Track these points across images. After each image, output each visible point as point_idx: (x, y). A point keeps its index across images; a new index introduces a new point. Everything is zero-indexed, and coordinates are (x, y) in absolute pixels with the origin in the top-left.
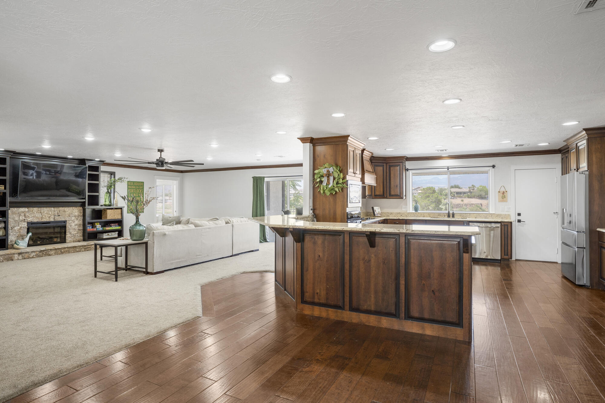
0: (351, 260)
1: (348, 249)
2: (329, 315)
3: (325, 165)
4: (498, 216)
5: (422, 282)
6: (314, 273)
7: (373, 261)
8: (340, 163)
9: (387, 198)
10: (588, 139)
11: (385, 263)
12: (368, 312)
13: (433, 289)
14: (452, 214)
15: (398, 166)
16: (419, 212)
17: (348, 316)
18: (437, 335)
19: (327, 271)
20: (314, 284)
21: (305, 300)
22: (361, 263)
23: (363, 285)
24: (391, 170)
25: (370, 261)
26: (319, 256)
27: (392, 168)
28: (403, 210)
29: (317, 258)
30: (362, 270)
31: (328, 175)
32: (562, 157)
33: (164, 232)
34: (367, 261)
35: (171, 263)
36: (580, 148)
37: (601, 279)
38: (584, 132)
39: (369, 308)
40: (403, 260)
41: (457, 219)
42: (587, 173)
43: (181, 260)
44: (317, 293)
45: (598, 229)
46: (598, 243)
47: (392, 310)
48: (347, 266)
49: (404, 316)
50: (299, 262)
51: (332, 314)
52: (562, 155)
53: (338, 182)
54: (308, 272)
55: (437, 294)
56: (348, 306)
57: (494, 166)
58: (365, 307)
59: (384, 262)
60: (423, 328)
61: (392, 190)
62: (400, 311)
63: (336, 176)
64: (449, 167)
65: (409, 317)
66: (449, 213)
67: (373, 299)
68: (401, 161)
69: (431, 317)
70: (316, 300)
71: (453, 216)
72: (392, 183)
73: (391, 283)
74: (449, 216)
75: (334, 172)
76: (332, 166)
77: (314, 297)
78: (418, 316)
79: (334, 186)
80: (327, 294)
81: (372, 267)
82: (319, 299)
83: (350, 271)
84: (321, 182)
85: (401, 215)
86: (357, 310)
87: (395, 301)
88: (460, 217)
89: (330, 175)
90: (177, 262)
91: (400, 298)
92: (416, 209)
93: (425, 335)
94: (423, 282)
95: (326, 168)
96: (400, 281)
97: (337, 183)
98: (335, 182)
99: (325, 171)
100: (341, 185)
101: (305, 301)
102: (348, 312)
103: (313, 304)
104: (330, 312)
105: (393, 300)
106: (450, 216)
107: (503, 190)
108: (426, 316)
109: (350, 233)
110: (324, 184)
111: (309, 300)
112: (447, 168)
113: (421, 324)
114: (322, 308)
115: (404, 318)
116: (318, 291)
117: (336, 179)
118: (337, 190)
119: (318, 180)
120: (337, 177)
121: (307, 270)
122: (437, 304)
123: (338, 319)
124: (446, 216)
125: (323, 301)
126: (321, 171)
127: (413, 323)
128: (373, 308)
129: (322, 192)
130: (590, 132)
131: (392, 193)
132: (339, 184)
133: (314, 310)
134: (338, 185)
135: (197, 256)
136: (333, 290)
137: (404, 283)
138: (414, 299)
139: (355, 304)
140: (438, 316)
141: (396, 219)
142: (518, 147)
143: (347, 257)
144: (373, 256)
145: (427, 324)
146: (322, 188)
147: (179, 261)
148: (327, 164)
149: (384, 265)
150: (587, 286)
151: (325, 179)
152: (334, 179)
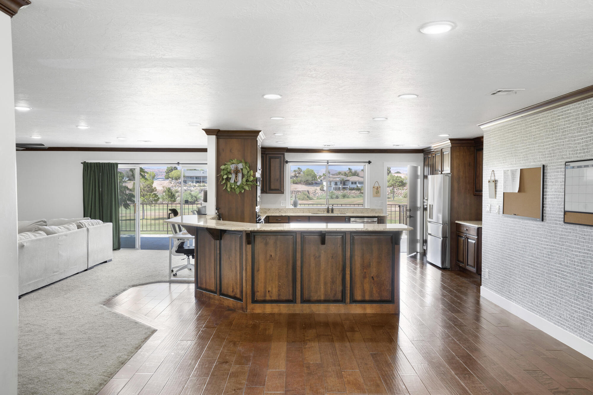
0: (302, 257)
1: (300, 247)
2: (281, 310)
3: (234, 160)
4: (373, 210)
5: (363, 271)
6: (266, 273)
7: (322, 256)
8: (249, 160)
9: (266, 193)
10: (451, 147)
11: (334, 257)
12: (319, 302)
13: (372, 275)
14: (331, 209)
15: (278, 158)
16: (298, 207)
17: (299, 308)
18: (375, 312)
19: (279, 270)
20: (265, 283)
21: (255, 299)
22: (312, 259)
23: (314, 278)
24: (271, 162)
25: (320, 256)
26: (271, 256)
27: (272, 160)
28: (282, 206)
29: (268, 257)
30: (313, 265)
31: (237, 172)
32: (424, 156)
33: (21, 243)
34: (317, 257)
35: (29, 284)
36: (444, 153)
37: (457, 262)
38: (449, 141)
39: (319, 299)
40: (348, 254)
41: (336, 215)
42: (450, 175)
43: (38, 280)
44: (269, 291)
45: (457, 222)
46: (456, 233)
47: (339, 296)
48: (299, 263)
49: (349, 300)
50: (249, 264)
51: (284, 309)
52: (424, 155)
53: (247, 179)
54: (259, 272)
55: (375, 279)
56: (300, 300)
57: (369, 162)
58: (316, 298)
59: (332, 257)
60: (365, 309)
61: (272, 184)
62: (346, 297)
63: (245, 172)
64: (329, 161)
65: (354, 301)
66: (328, 208)
67: (322, 290)
68: (282, 153)
69: (371, 299)
70: (268, 298)
71: (332, 212)
72: (272, 176)
73: (338, 274)
74: (328, 212)
75: (244, 169)
76: (241, 162)
77: (265, 296)
78: (360, 299)
79: (243, 184)
80: (279, 290)
81: (321, 261)
82: (271, 297)
83: (302, 267)
84: (228, 179)
85: (280, 211)
86: (309, 301)
87: (342, 289)
88: (339, 213)
89: (238, 171)
90: (35, 282)
91: (346, 286)
92: (295, 204)
93: (366, 314)
94: (365, 270)
95: (233, 163)
96: (346, 272)
97: (247, 181)
98: (244, 179)
99: (233, 167)
100: (251, 183)
101: (256, 301)
102: (300, 304)
103: (264, 302)
104: (282, 307)
105: (339, 288)
106: (330, 211)
107: (377, 185)
108: (367, 298)
109: (301, 232)
110: (232, 181)
111: (261, 298)
112: (327, 161)
113: (363, 305)
114: (273, 304)
115: (349, 303)
116: (270, 289)
117: (246, 177)
118: (247, 188)
119: (225, 177)
120: (246, 174)
121: (258, 270)
122: (375, 287)
123: (290, 312)
124: (326, 212)
125: (275, 298)
126: (229, 167)
127: (356, 305)
128: (322, 298)
129: (229, 190)
130: (453, 142)
131: (272, 187)
132: (249, 181)
133: (265, 307)
134: (248, 183)
135: (54, 272)
136: (285, 286)
137: (349, 273)
138: (358, 285)
139: (306, 296)
140: (376, 297)
141: (279, 215)
142: (395, 146)
143: (299, 255)
144: (322, 252)
145: (368, 304)
146: (229, 186)
147: (36, 280)
148: (236, 159)
149: (332, 259)
150: (448, 268)
151: (233, 176)
152: (243, 176)
